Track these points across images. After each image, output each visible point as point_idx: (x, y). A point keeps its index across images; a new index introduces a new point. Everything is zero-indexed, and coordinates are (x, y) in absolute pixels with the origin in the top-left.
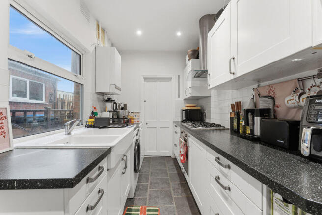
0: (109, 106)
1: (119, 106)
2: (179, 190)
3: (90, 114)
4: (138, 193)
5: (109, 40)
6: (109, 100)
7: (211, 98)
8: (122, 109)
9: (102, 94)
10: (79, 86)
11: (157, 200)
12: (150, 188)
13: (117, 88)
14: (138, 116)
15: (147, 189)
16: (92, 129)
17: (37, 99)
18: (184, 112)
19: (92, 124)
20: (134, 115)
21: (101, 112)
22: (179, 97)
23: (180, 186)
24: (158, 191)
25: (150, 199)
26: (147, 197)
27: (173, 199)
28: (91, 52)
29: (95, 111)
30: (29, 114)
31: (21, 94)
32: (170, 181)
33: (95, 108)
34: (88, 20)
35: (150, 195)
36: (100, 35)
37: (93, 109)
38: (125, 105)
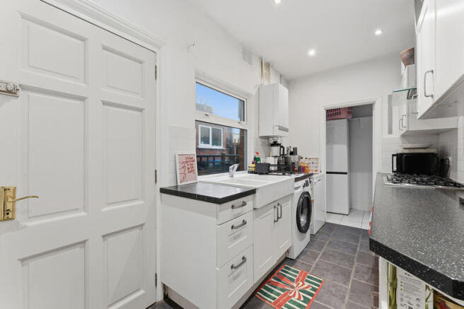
0: (276, 150)
1: (287, 151)
2: (366, 276)
3: (253, 160)
4: (302, 257)
5: (277, 72)
6: (275, 144)
7: (459, 130)
8: (292, 153)
9: (268, 138)
10: (243, 132)
11: (325, 272)
12: (321, 258)
13: (281, 129)
14: (317, 163)
15: (316, 257)
16: (253, 175)
17: (217, 145)
18: (395, 158)
19: (253, 169)
20: (311, 162)
21: (266, 157)
22: (390, 132)
23: (371, 271)
24: (331, 264)
25: (316, 268)
26: (314, 266)
27: (351, 281)
28: (254, 94)
29: (257, 156)
30: (211, 159)
31: (206, 140)
32: (355, 260)
33: (257, 153)
34: (250, 63)
35: (317, 265)
36: (264, 71)
37: (255, 154)
38: (295, 149)
